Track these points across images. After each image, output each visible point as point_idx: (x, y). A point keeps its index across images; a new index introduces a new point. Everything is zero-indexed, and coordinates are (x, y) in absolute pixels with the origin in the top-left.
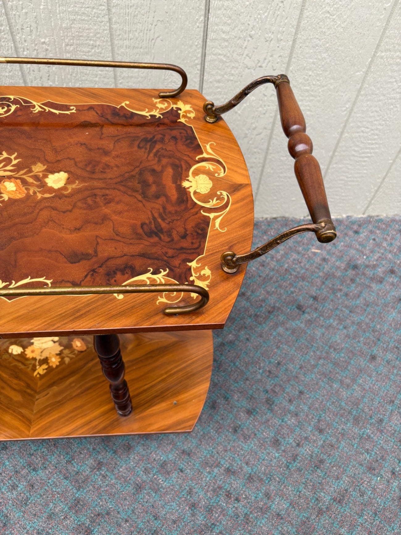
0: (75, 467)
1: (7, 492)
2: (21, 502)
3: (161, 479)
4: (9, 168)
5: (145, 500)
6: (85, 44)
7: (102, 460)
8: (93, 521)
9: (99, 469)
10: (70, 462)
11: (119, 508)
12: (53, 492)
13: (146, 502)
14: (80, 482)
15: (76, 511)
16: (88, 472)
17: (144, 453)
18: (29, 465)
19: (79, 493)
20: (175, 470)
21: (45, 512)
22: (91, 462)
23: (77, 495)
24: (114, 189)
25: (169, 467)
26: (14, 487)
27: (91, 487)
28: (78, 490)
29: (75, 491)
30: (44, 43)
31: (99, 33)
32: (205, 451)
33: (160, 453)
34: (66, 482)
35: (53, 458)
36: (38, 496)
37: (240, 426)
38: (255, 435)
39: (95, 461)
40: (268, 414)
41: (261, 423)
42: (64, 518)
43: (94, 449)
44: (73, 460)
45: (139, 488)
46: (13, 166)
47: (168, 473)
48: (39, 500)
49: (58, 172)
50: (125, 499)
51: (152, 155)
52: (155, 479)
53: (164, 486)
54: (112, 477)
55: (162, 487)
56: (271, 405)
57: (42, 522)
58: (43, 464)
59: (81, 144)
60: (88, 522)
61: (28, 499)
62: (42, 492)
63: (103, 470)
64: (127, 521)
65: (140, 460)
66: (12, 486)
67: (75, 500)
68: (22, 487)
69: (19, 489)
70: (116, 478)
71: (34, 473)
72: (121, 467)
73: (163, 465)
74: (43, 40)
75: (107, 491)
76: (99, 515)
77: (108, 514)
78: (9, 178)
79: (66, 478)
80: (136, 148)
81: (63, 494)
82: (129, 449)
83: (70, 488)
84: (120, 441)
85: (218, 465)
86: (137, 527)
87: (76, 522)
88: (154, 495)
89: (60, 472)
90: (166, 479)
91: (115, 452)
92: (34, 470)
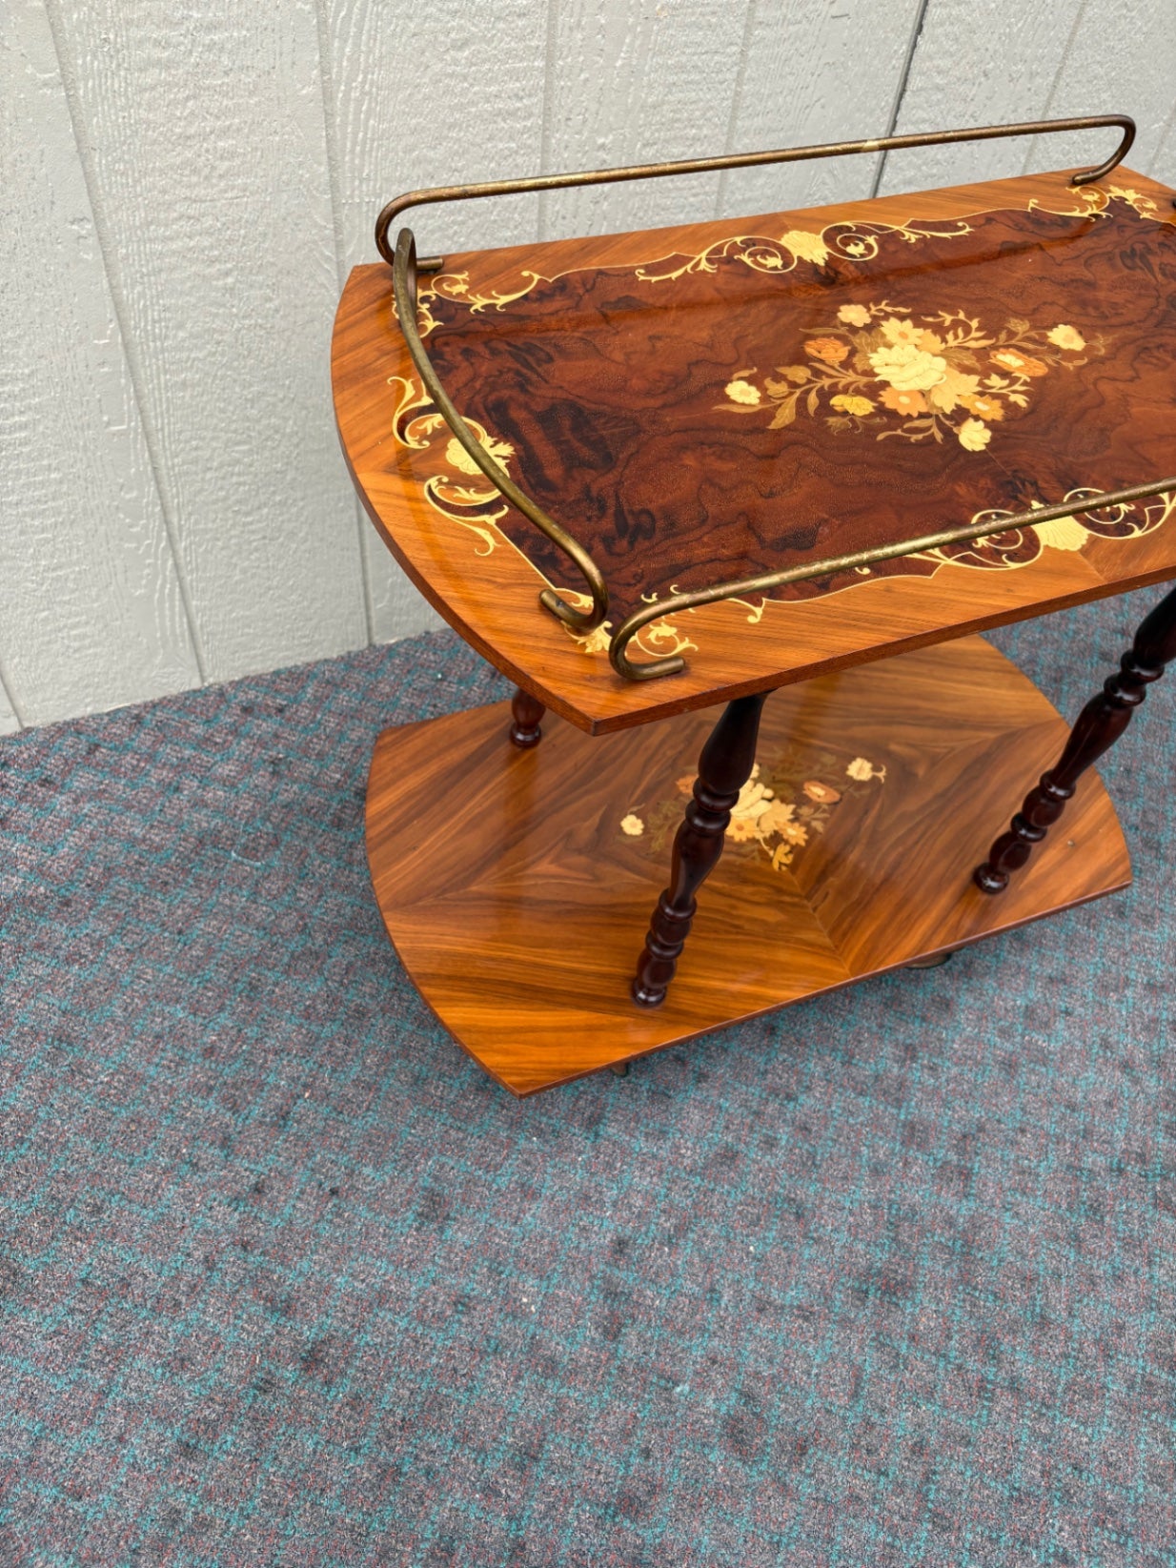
0: (866, 1070)
1: (763, 1156)
2: (804, 1164)
3: (1040, 1040)
4: (975, 334)
5: (1034, 1084)
6: (681, 137)
7: (909, 1041)
8: (961, 1151)
9: (914, 1058)
10: (850, 1063)
11: (995, 1113)
12: (851, 1126)
13: (1039, 1087)
14: (893, 1091)
15: (918, 1145)
16: (895, 1070)
17: (979, 1004)
18: (774, 1092)
19: (903, 1111)
20: (1055, 1015)
21: (861, 1166)
22: (888, 1050)
23: (902, 1117)
24: (1162, 335)
25: (1042, 1013)
26: (770, 1143)
27: (919, 1094)
28: (899, 1108)
29: (894, 1111)
30: (602, 147)
31: (712, 108)
32: (1089, 968)
33: (1010, 995)
34: (865, 1102)
35: (812, 1065)
36: (830, 1143)
37: (1124, 903)
38: (1161, 910)
39: (897, 1045)
40: (1163, 868)
41: (1160, 887)
42: (905, 1165)
43: (881, 1026)
44: (853, 1057)
45: (1010, 1066)
46: (978, 329)
47: (1046, 1025)
48: (835, 1150)
49: (1055, 325)
50: (997, 1094)
51: (1160, 277)
52: (1030, 1042)
53: (1051, 1048)
54: (948, 1064)
55: (1050, 1053)
56: (1157, 849)
57: (868, 1186)
58: (799, 1082)
59: (1041, 279)
60: (953, 1157)
61: (812, 1156)
62: (830, 1133)
63: (922, 1058)
64: (1023, 1131)
65: (979, 1019)
66: (766, 1142)
67: (904, 1126)
68: (785, 1137)
69: (783, 1143)
70: (956, 1064)
71: (792, 1105)
72: (953, 1041)
73: (1029, 1013)
74: (601, 141)
75: (954, 1090)
76: (965, 1136)
77: (981, 1129)
78: (995, 348)
79: (862, 1093)
80: (1126, 272)
81: (875, 1123)
82: (947, 1006)
83: (881, 1107)
84: (920, 996)
85: (1127, 983)
86: (1048, 1134)
87: (931, 1164)
88: (1044, 1070)
89: (841, 1086)
90: (1049, 1035)
91: (924, 1019)
92: (789, 1097)
